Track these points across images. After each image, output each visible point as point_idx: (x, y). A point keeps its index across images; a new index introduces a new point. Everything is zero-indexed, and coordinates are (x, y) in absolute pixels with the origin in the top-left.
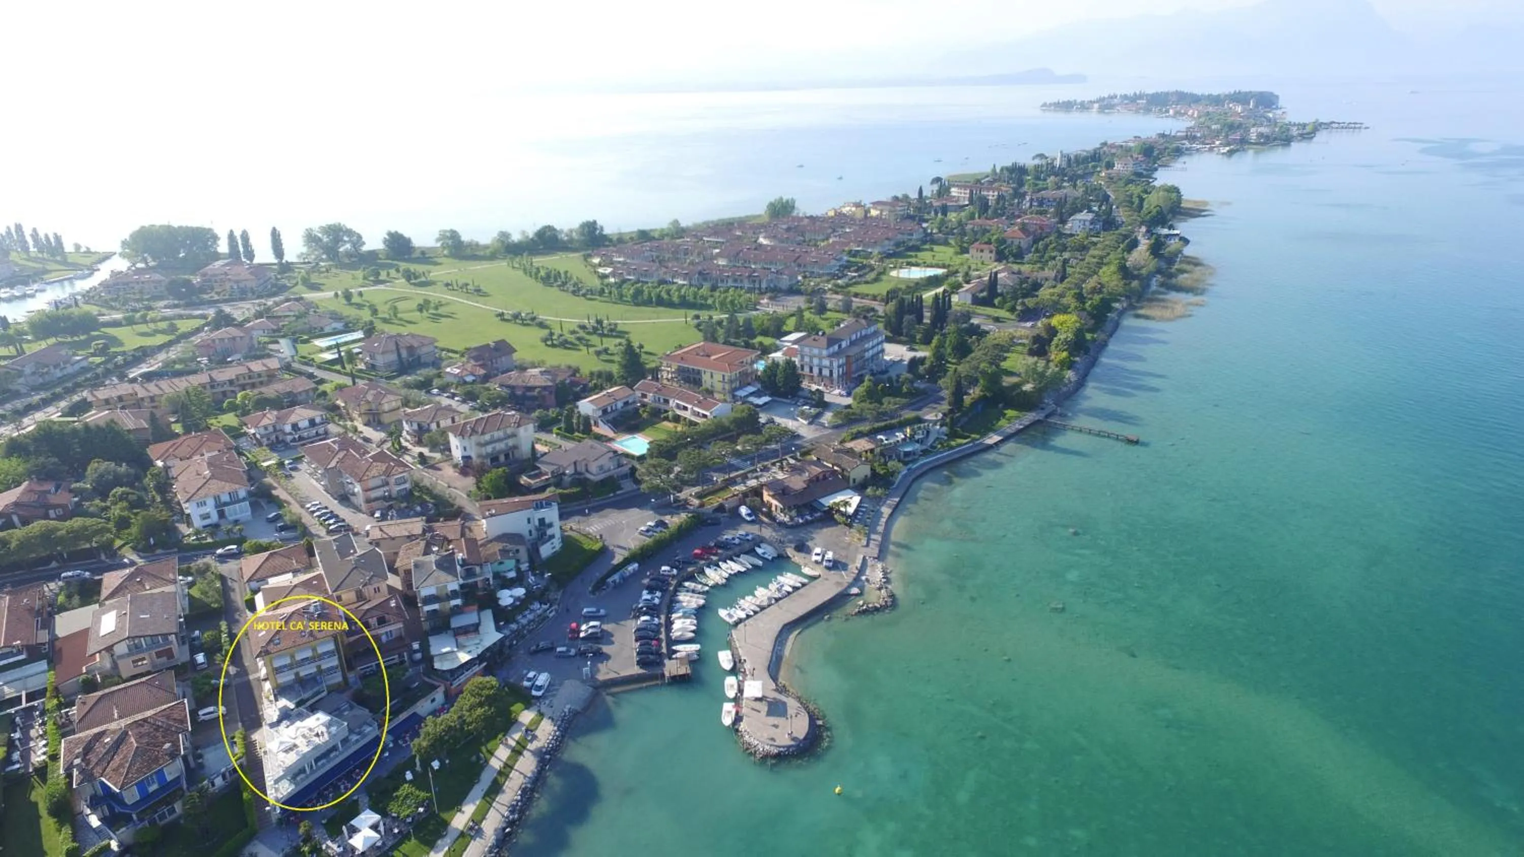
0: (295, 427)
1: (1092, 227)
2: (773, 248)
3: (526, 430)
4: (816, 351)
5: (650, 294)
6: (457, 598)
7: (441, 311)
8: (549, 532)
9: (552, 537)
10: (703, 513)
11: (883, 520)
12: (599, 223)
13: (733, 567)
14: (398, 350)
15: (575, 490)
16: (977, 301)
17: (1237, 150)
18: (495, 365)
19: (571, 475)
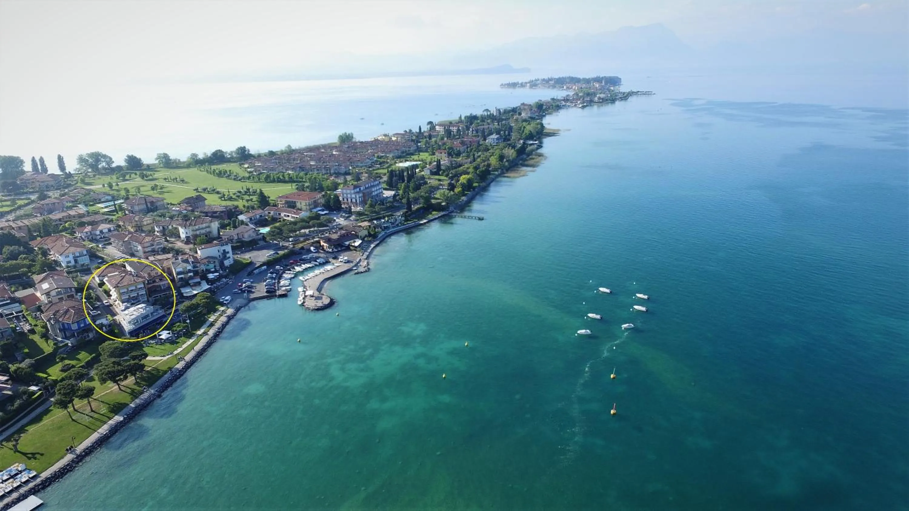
0: (101, 232)
1: (497, 141)
2: (339, 155)
3: (215, 224)
4: (348, 191)
5: (274, 177)
6: (191, 273)
7: (164, 190)
8: (228, 255)
9: (229, 258)
10: (295, 250)
11: (371, 248)
12: (247, 148)
13: (308, 265)
14: (146, 202)
15: (238, 244)
16: (432, 173)
17: (587, 106)
18: (196, 206)
19: (236, 240)
